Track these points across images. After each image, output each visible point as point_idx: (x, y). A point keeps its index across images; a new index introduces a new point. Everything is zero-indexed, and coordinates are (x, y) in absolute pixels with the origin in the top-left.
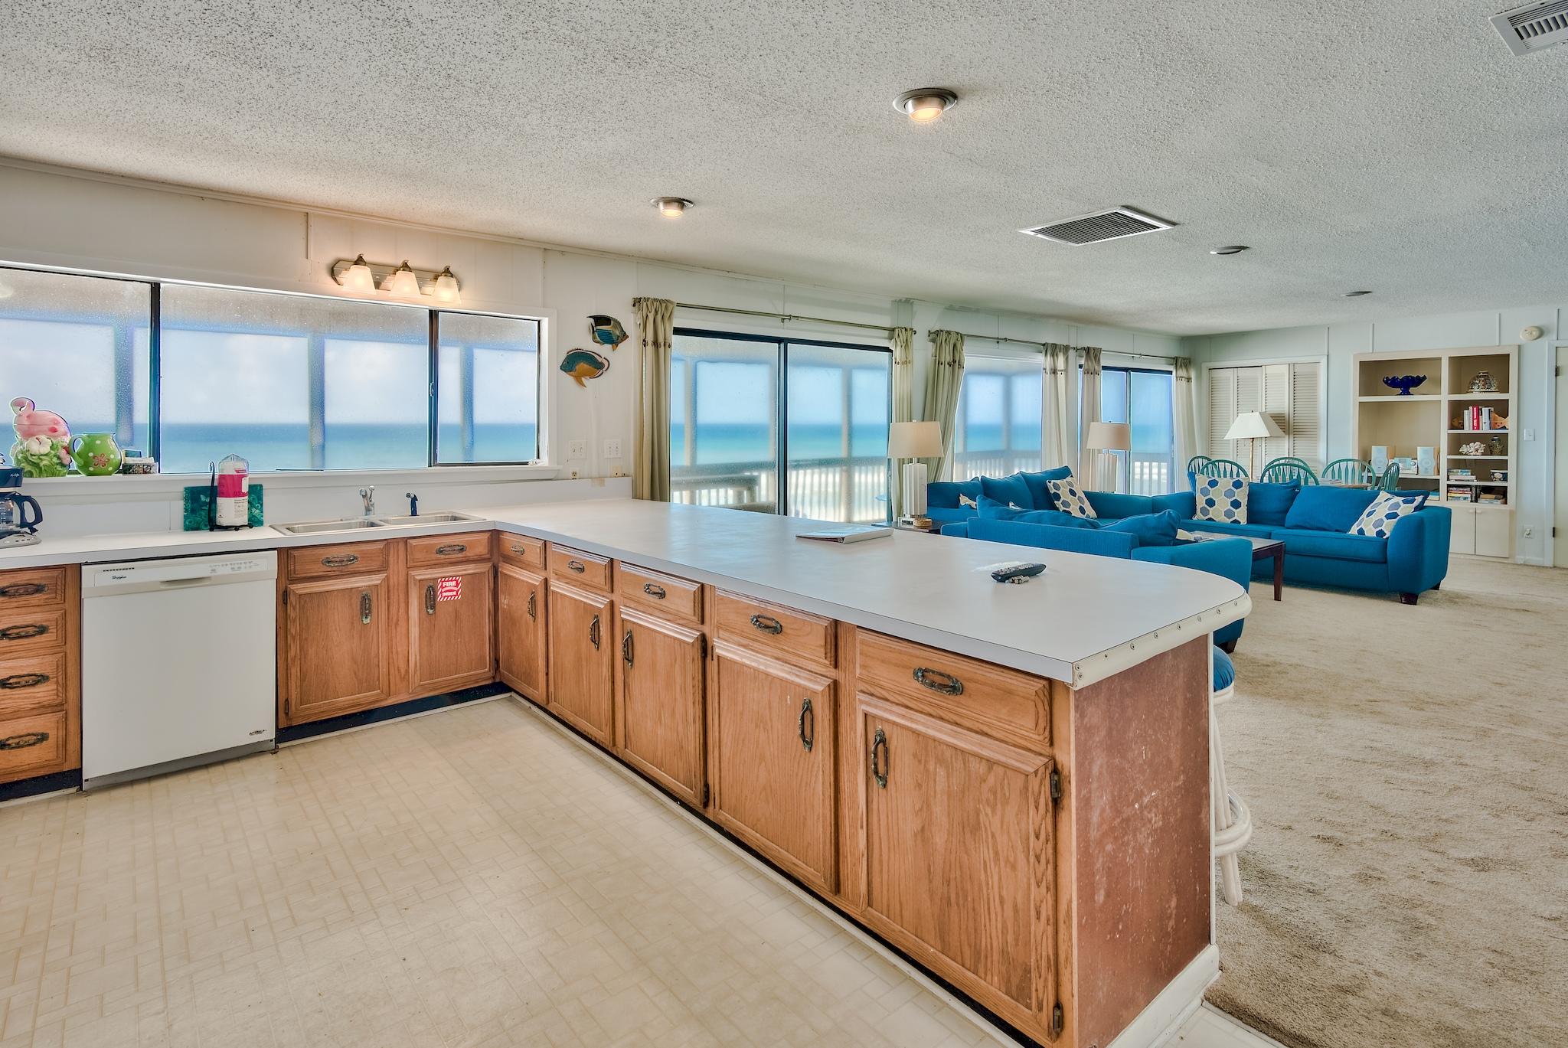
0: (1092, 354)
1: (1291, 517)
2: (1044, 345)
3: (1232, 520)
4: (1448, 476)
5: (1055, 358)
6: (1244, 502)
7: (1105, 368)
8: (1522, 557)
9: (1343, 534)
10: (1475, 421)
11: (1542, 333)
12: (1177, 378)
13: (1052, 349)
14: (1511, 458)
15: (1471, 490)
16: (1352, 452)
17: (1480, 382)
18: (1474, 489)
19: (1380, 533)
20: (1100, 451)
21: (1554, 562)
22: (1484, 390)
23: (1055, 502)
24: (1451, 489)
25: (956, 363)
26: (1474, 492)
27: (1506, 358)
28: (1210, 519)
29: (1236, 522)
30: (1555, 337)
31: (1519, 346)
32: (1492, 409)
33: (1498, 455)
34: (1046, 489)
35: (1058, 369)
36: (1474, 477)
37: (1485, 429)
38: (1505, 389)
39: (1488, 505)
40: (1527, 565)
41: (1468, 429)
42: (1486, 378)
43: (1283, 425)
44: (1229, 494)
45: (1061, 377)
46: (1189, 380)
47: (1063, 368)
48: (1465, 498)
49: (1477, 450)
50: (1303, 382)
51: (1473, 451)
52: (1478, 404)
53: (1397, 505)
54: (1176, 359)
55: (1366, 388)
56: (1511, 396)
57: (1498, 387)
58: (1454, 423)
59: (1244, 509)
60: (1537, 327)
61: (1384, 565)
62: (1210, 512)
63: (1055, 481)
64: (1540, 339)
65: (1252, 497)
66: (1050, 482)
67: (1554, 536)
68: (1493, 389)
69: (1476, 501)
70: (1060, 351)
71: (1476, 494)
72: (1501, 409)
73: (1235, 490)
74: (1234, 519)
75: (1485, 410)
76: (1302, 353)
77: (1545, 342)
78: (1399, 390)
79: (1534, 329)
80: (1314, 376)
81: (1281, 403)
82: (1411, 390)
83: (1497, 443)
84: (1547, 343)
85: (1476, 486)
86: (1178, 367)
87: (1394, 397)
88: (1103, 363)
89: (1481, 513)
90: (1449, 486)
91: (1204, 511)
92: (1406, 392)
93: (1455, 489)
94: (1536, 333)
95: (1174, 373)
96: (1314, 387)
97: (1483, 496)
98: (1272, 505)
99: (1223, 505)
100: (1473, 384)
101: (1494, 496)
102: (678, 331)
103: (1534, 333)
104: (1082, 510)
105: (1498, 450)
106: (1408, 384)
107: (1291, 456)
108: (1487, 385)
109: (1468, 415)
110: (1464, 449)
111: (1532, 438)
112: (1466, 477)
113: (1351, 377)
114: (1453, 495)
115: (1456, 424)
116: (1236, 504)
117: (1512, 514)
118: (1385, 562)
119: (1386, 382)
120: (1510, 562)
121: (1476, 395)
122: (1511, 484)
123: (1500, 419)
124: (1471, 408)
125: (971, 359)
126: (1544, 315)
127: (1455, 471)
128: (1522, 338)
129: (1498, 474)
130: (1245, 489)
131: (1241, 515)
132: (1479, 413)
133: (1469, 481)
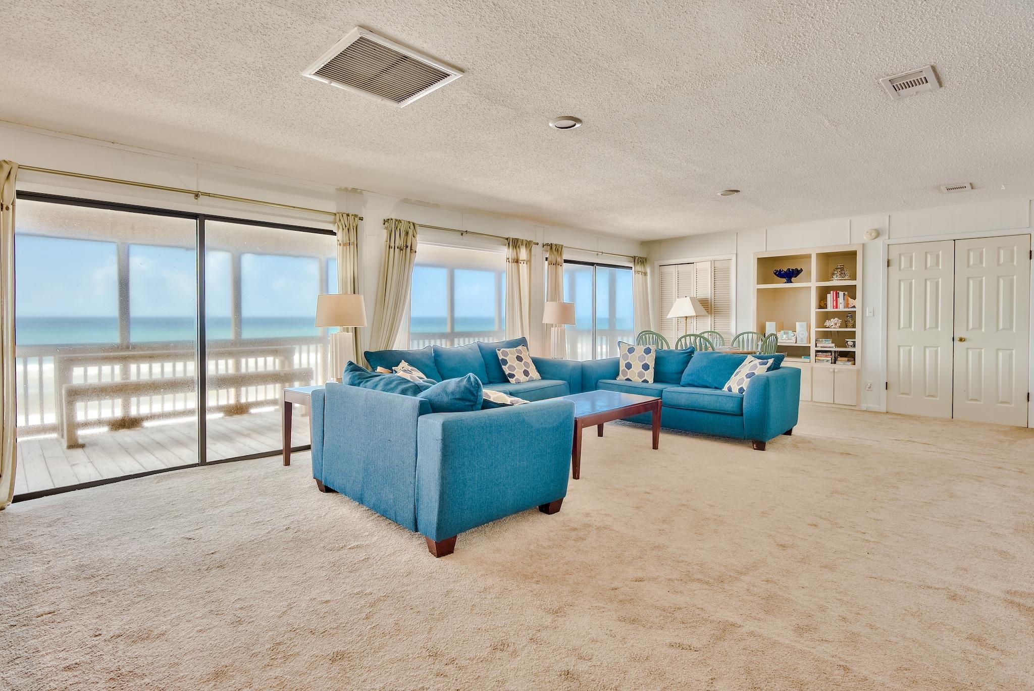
0: (554, 249)
1: (685, 378)
2: (507, 239)
3: (642, 380)
4: (816, 344)
5: (518, 249)
6: (652, 365)
7: (566, 261)
8: (866, 405)
9: (718, 392)
10: (835, 302)
11: (878, 234)
12: (635, 272)
13: (515, 243)
14: (858, 329)
15: (831, 355)
16: (752, 327)
17: (838, 273)
18: (833, 354)
19: (741, 390)
20: (552, 325)
21: (887, 408)
22: (840, 278)
23: (503, 366)
24: (818, 353)
25: (407, 249)
26: (833, 356)
27: (853, 254)
28: (628, 380)
29: (645, 381)
30: (887, 238)
31: (863, 244)
32: (846, 293)
33: (851, 328)
34: (497, 356)
35: (520, 259)
36: (833, 345)
37: (841, 308)
38: (854, 278)
39: (843, 365)
40: (868, 411)
41: (830, 308)
42: (842, 269)
43: (707, 307)
44: (641, 358)
45: (523, 267)
46: (645, 274)
47: (525, 259)
48: (827, 361)
49: (836, 324)
50: (719, 274)
51: (834, 325)
52: (836, 289)
53: (755, 367)
54: (634, 258)
55: (763, 278)
56: (858, 283)
57: (850, 276)
58: (821, 304)
59: (651, 370)
60: (875, 230)
61: (741, 417)
62: (628, 373)
63: (504, 349)
64: (876, 239)
65: (658, 361)
66: (499, 350)
67: (886, 389)
68: (846, 278)
69: (835, 363)
70: (522, 245)
71: (835, 357)
72: (851, 291)
73: (645, 355)
74: (644, 379)
75: (841, 294)
76: (721, 252)
77: (881, 242)
78: (785, 280)
79: (874, 231)
80: (727, 270)
81: (705, 291)
82: (793, 279)
83: (848, 318)
84: (882, 241)
85: (835, 351)
86: (636, 264)
87: (782, 285)
88: (565, 257)
89: (837, 372)
90: (817, 351)
91: (625, 374)
92: (789, 281)
93: (821, 353)
94: (874, 234)
95: (633, 268)
96: (728, 278)
97: (839, 359)
98: (671, 367)
99: (637, 367)
100: (833, 274)
101: (846, 359)
102: (21, 195)
103: (873, 234)
104: (526, 373)
105: (851, 324)
106: (790, 275)
107: (713, 330)
108: (843, 275)
109: (830, 297)
110: (827, 323)
111: (872, 314)
112: (829, 345)
113: (751, 270)
114: (819, 358)
115: (822, 305)
116: (646, 367)
117: (858, 372)
118: (742, 415)
119: (775, 274)
120: (857, 409)
121: (836, 282)
122: (857, 350)
123: (851, 300)
124: (832, 292)
125: (424, 247)
126: (879, 220)
127: (821, 340)
128: (865, 238)
129: (850, 343)
130: (653, 355)
131: (649, 375)
132: (837, 296)
133: (830, 347)
